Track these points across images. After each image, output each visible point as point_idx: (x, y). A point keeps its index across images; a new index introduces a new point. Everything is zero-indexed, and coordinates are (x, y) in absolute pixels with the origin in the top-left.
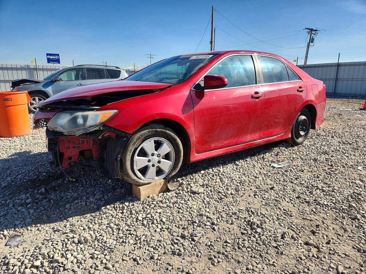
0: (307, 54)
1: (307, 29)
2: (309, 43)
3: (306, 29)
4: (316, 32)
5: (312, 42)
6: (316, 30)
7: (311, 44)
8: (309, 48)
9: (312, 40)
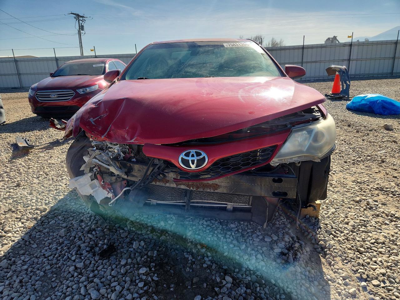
0: (81, 43)
1: (73, 14)
2: (80, 31)
3: (71, 13)
4: (84, 18)
5: (83, 30)
6: (83, 17)
7: (82, 32)
8: (80, 36)
9: (81, 28)
